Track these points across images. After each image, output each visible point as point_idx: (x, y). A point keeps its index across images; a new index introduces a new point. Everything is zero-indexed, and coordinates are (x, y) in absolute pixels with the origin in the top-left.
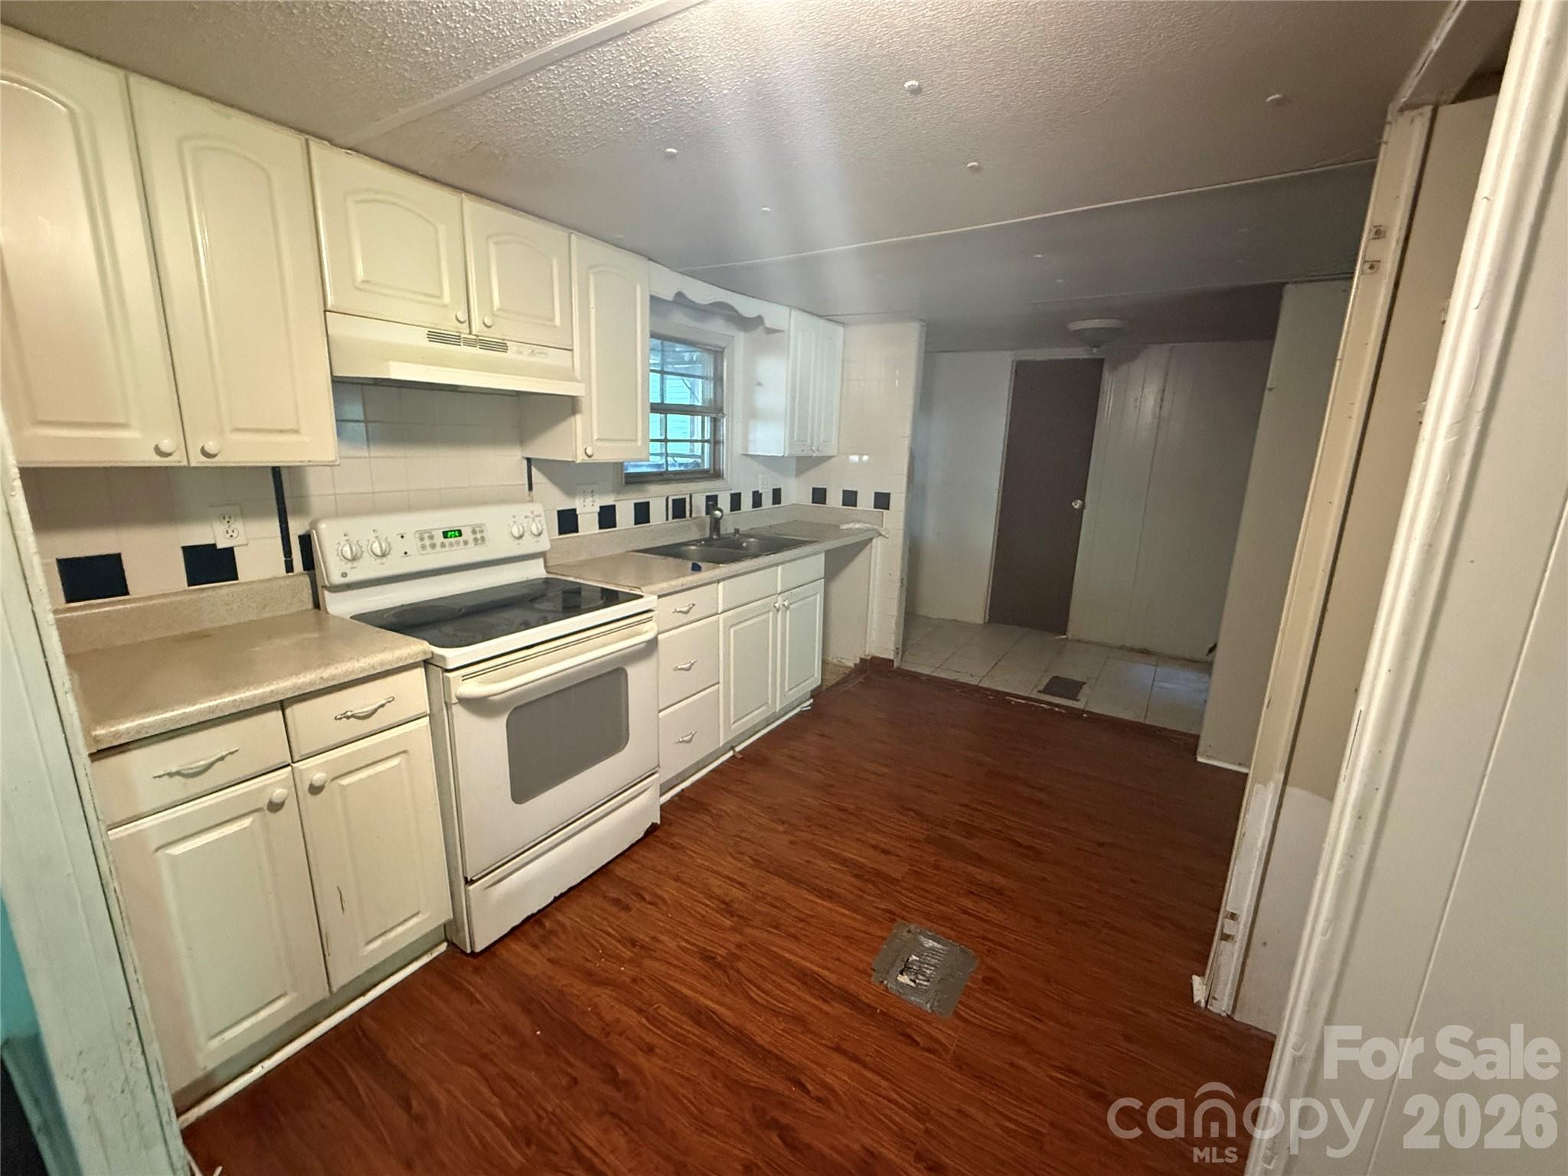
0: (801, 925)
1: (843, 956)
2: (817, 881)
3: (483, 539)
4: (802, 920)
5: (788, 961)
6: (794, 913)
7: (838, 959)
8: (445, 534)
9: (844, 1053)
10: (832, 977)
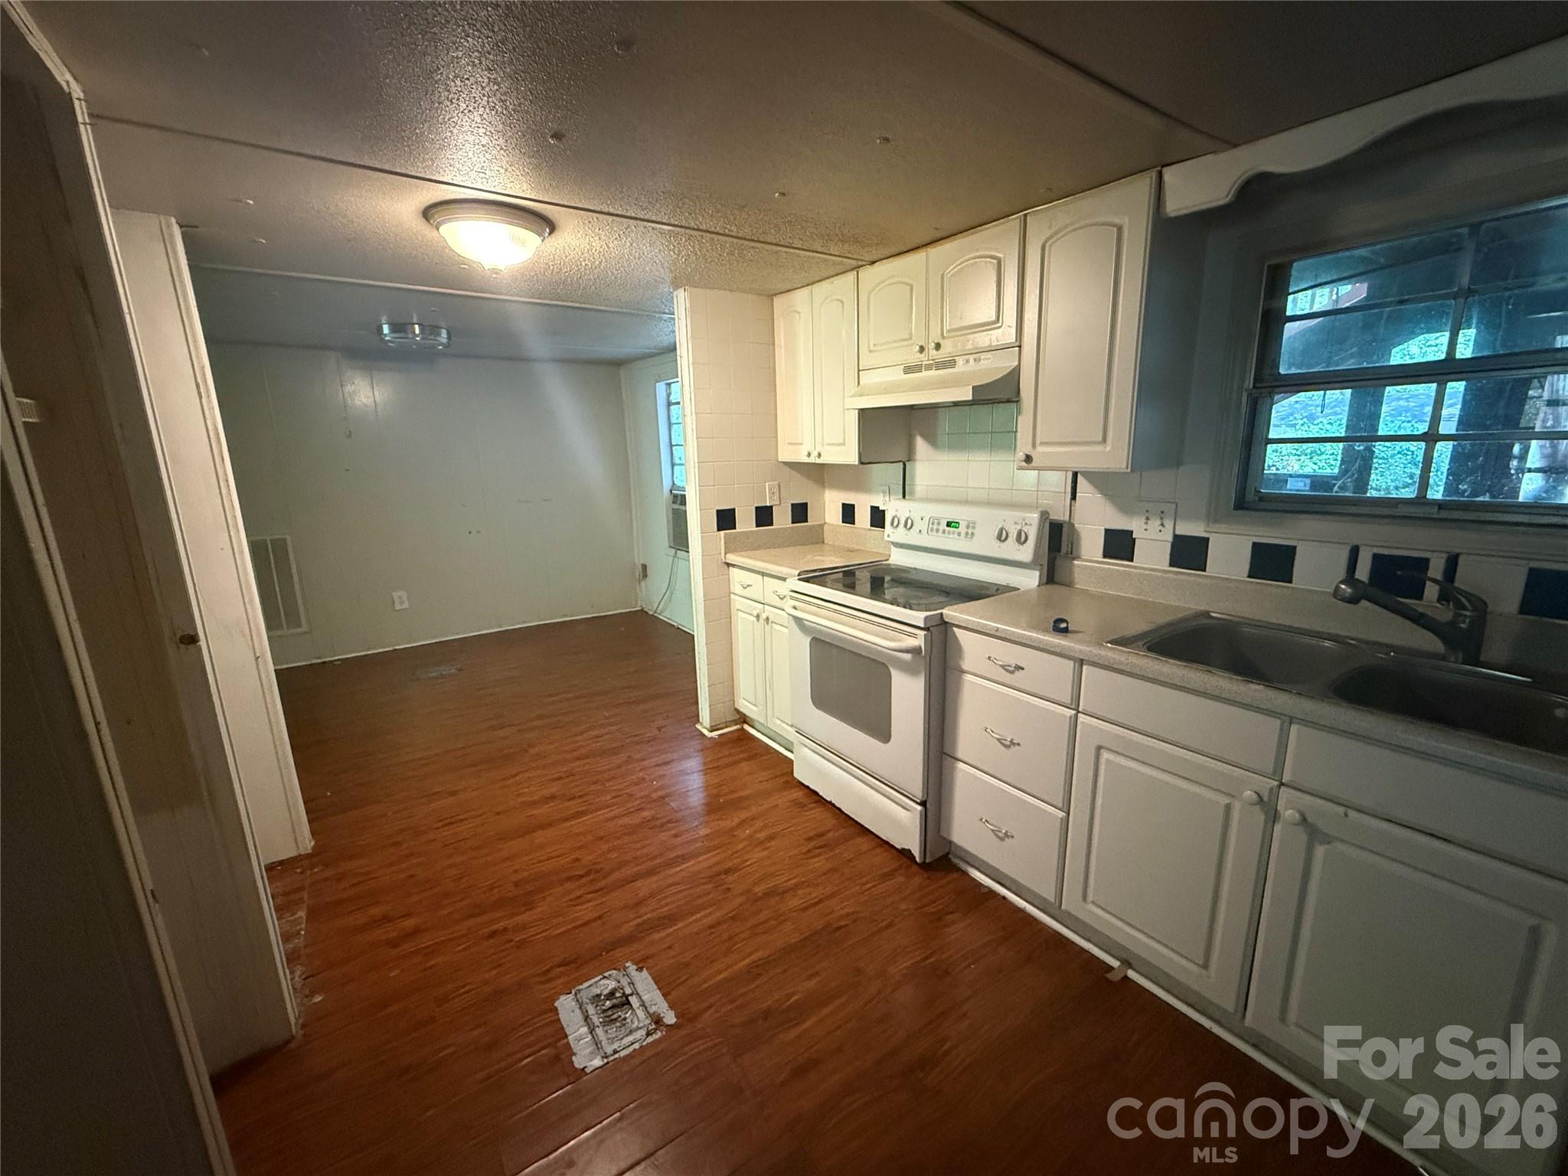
0: (725, 936)
1: (672, 953)
2: (779, 970)
3: (973, 534)
4: (730, 938)
5: (692, 914)
6: (742, 936)
7: (670, 948)
8: (949, 524)
9: (595, 920)
10: (656, 936)
